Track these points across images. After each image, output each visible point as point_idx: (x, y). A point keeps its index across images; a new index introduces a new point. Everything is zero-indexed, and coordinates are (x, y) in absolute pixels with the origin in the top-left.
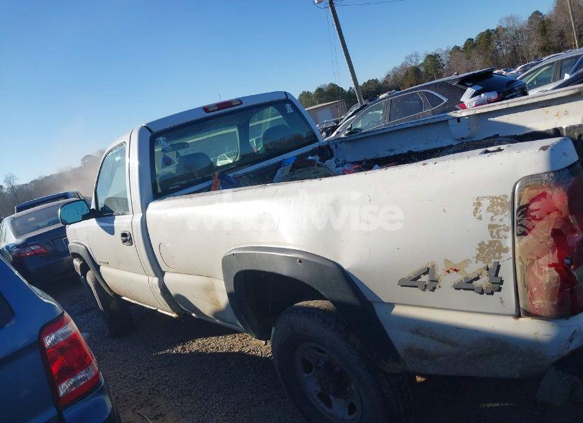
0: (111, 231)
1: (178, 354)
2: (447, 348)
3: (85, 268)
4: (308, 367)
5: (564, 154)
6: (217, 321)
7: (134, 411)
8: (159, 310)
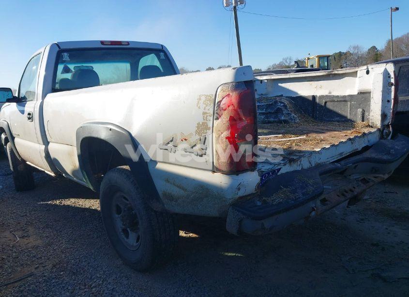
0: (23, 112)
1: (55, 205)
2: (182, 192)
3: (7, 140)
4: (119, 211)
5: (244, 74)
6: (75, 179)
7: (11, 232)
8: (46, 171)
